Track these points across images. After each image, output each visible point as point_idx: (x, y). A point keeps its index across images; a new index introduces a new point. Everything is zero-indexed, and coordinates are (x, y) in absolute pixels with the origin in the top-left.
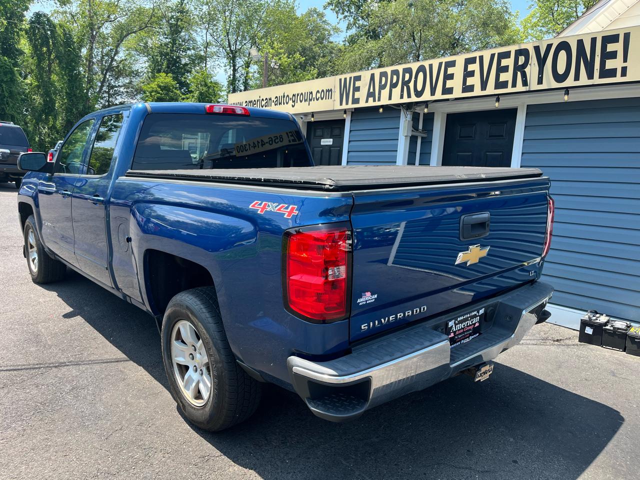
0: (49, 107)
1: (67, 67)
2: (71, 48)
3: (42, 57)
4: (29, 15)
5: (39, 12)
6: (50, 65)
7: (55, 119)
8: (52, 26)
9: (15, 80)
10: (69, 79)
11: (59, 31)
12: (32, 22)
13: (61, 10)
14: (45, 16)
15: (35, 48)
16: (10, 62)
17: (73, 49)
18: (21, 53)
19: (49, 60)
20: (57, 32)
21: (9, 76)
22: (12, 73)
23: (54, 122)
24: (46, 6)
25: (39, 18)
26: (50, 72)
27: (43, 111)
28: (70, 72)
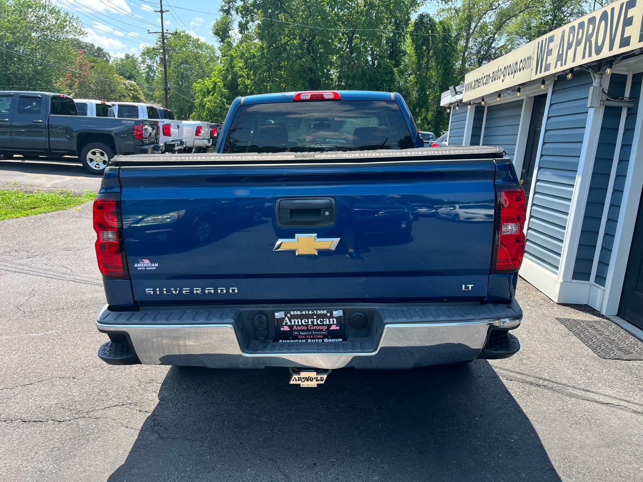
0: (423, 100)
1: (442, 62)
2: (447, 42)
3: (421, 56)
4: (414, 17)
5: (423, 13)
6: (427, 62)
7: (427, 111)
8: (433, 24)
9: (394, 79)
10: (443, 73)
11: (439, 28)
12: (416, 24)
13: (447, 7)
14: (428, 16)
15: (417, 48)
16: (391, 63)
17: (450, 44)
18: (405, 53)
19: (427, 57)
20: (436, 30)
21: (390, 75)
22: (392, 73)
23: (426, 114)
24: (429, 6)
25: (422, 19)
26: (428, 69)
27: (417, 105)
28: (444, 66)
